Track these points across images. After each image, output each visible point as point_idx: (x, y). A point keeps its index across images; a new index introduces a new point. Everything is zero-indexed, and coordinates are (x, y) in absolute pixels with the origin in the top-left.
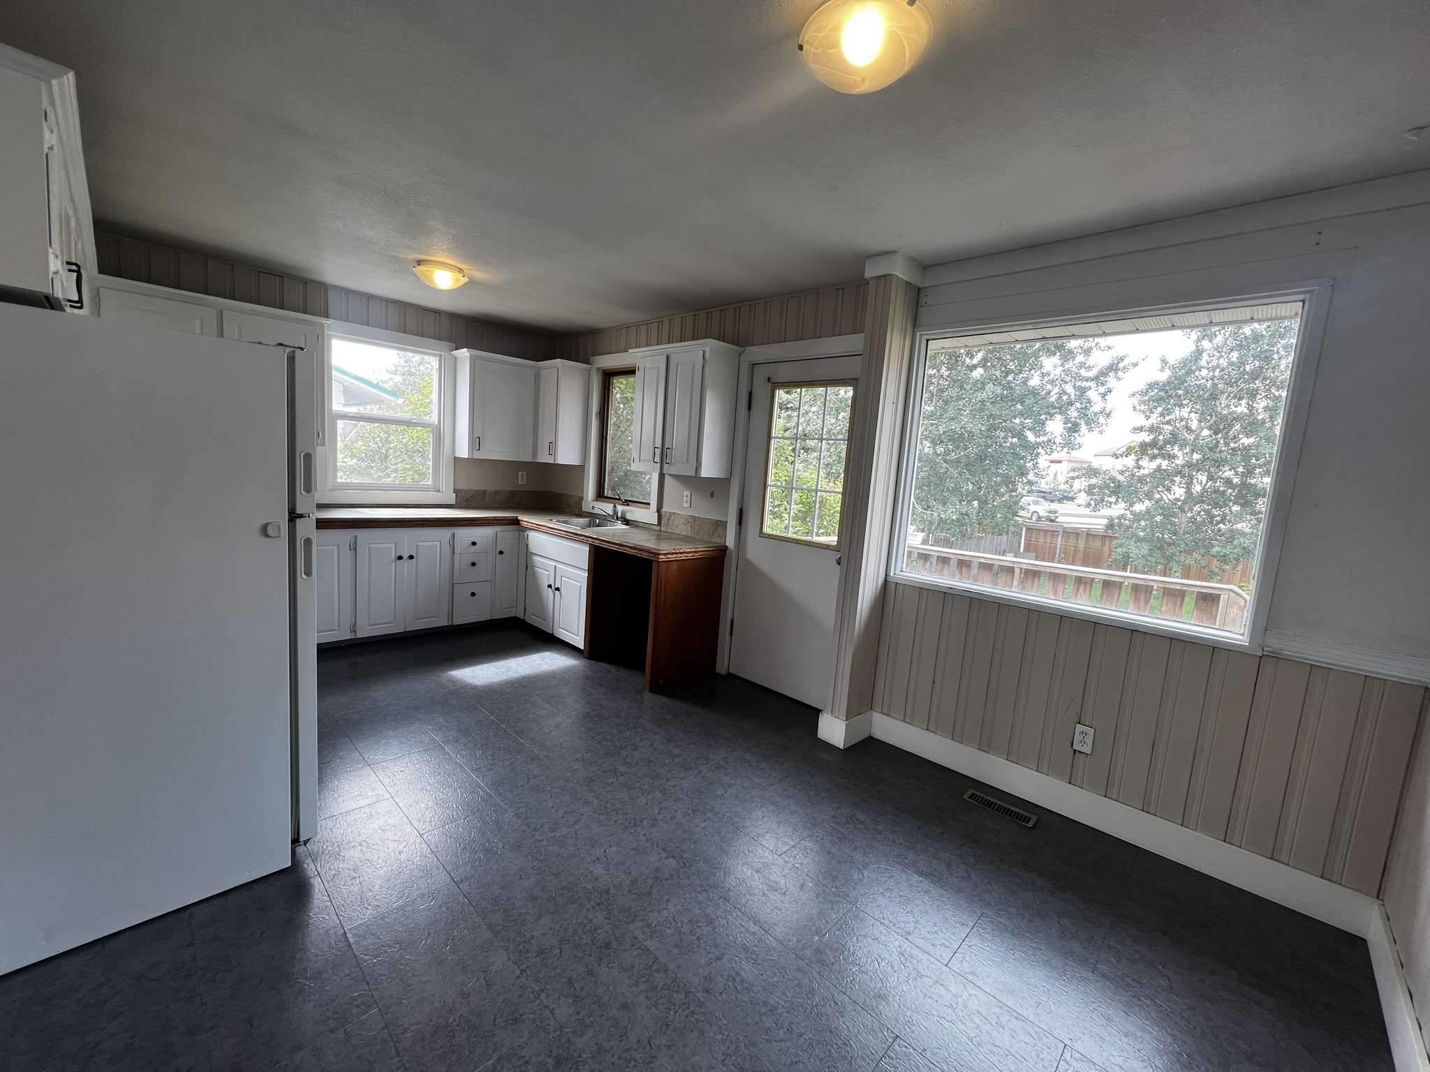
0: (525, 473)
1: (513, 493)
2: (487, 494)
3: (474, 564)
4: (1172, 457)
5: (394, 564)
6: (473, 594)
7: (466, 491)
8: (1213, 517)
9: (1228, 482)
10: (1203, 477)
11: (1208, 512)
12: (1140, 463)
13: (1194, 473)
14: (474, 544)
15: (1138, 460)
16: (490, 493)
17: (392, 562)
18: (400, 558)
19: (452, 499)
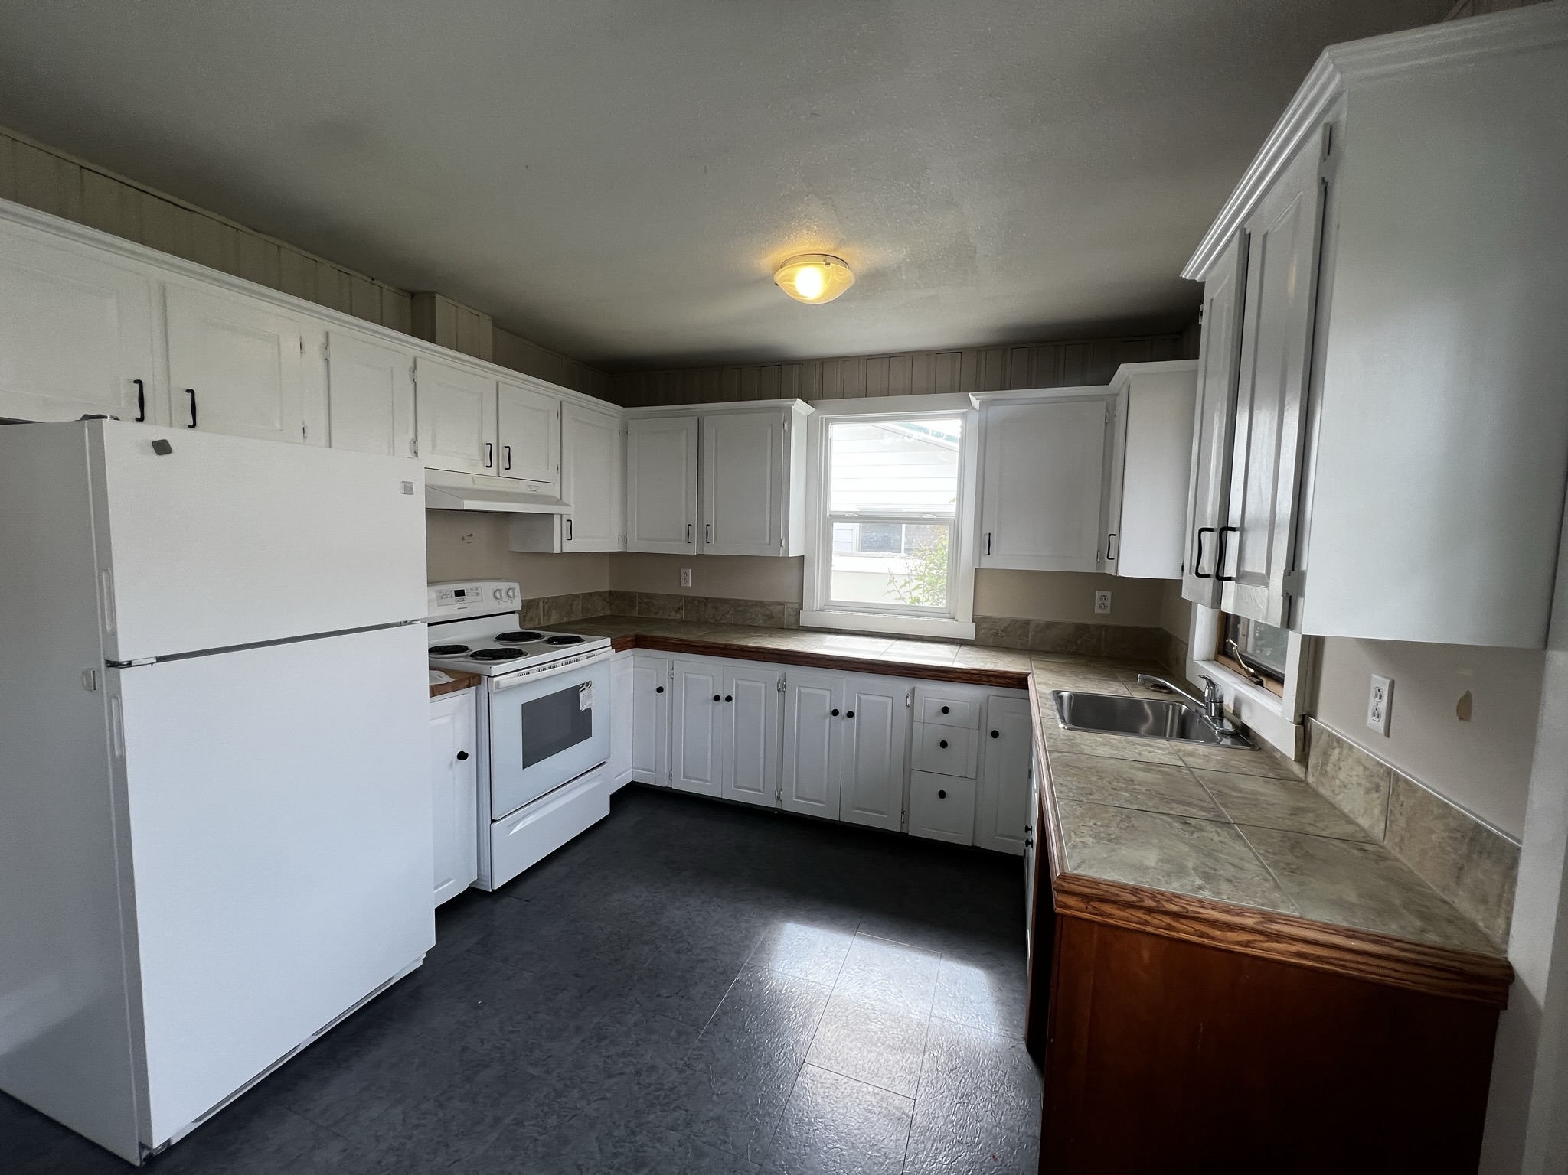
0: (1108, 594)
1: (1082, 629)
2: (1032, 626)
3: (944, 744)
5: (827, 721)
6: (942, 794)
7: (994, 621)
14: (946, 710)
16: (1038, 625)
17: (825, 717)
18: (835, 713)
19: (969, 631)
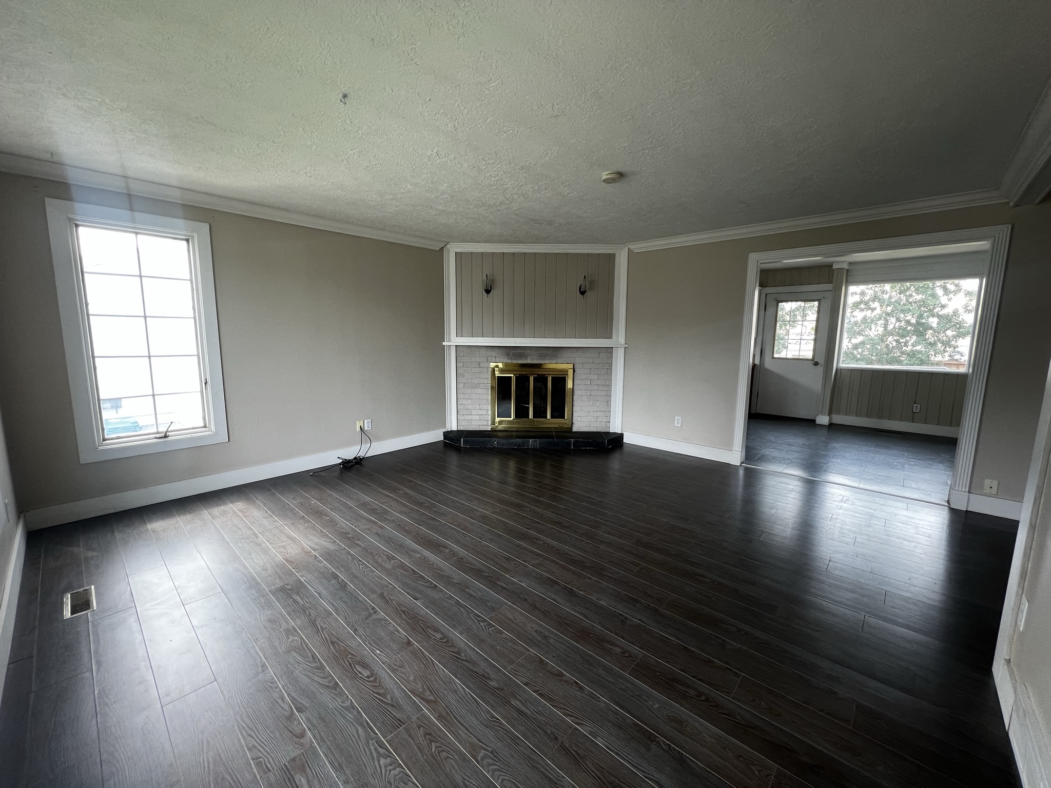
4: (873, 310)
8: (900, 343)
9: (908, 322)
10: (893, 320)
11: (897, 341)
12: (853, 314)
13: (888, 318)
15: (852, 312)
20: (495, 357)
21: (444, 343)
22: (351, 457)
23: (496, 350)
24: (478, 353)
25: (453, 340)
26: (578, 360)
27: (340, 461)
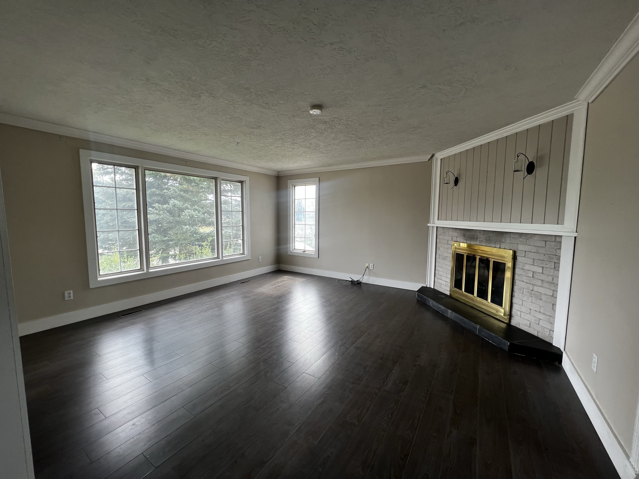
20: (457, 237)
21: (428, 225)
22: (356, 280)
23: (457, 231)
24: (447, 233)
25: (435, 222)
26: (521, 248)
27: (351, 280)
